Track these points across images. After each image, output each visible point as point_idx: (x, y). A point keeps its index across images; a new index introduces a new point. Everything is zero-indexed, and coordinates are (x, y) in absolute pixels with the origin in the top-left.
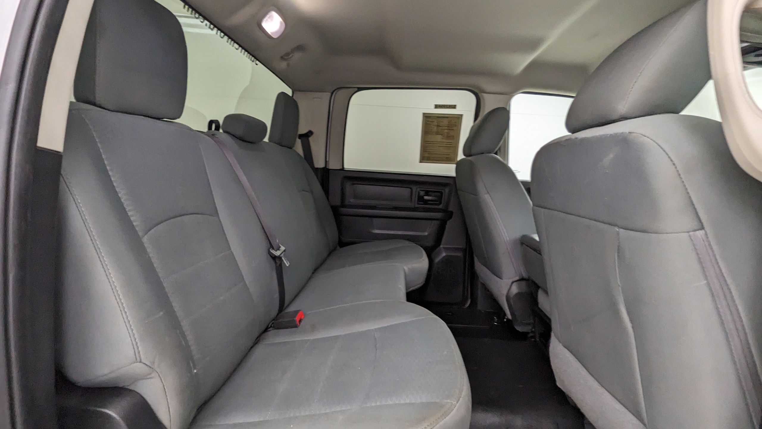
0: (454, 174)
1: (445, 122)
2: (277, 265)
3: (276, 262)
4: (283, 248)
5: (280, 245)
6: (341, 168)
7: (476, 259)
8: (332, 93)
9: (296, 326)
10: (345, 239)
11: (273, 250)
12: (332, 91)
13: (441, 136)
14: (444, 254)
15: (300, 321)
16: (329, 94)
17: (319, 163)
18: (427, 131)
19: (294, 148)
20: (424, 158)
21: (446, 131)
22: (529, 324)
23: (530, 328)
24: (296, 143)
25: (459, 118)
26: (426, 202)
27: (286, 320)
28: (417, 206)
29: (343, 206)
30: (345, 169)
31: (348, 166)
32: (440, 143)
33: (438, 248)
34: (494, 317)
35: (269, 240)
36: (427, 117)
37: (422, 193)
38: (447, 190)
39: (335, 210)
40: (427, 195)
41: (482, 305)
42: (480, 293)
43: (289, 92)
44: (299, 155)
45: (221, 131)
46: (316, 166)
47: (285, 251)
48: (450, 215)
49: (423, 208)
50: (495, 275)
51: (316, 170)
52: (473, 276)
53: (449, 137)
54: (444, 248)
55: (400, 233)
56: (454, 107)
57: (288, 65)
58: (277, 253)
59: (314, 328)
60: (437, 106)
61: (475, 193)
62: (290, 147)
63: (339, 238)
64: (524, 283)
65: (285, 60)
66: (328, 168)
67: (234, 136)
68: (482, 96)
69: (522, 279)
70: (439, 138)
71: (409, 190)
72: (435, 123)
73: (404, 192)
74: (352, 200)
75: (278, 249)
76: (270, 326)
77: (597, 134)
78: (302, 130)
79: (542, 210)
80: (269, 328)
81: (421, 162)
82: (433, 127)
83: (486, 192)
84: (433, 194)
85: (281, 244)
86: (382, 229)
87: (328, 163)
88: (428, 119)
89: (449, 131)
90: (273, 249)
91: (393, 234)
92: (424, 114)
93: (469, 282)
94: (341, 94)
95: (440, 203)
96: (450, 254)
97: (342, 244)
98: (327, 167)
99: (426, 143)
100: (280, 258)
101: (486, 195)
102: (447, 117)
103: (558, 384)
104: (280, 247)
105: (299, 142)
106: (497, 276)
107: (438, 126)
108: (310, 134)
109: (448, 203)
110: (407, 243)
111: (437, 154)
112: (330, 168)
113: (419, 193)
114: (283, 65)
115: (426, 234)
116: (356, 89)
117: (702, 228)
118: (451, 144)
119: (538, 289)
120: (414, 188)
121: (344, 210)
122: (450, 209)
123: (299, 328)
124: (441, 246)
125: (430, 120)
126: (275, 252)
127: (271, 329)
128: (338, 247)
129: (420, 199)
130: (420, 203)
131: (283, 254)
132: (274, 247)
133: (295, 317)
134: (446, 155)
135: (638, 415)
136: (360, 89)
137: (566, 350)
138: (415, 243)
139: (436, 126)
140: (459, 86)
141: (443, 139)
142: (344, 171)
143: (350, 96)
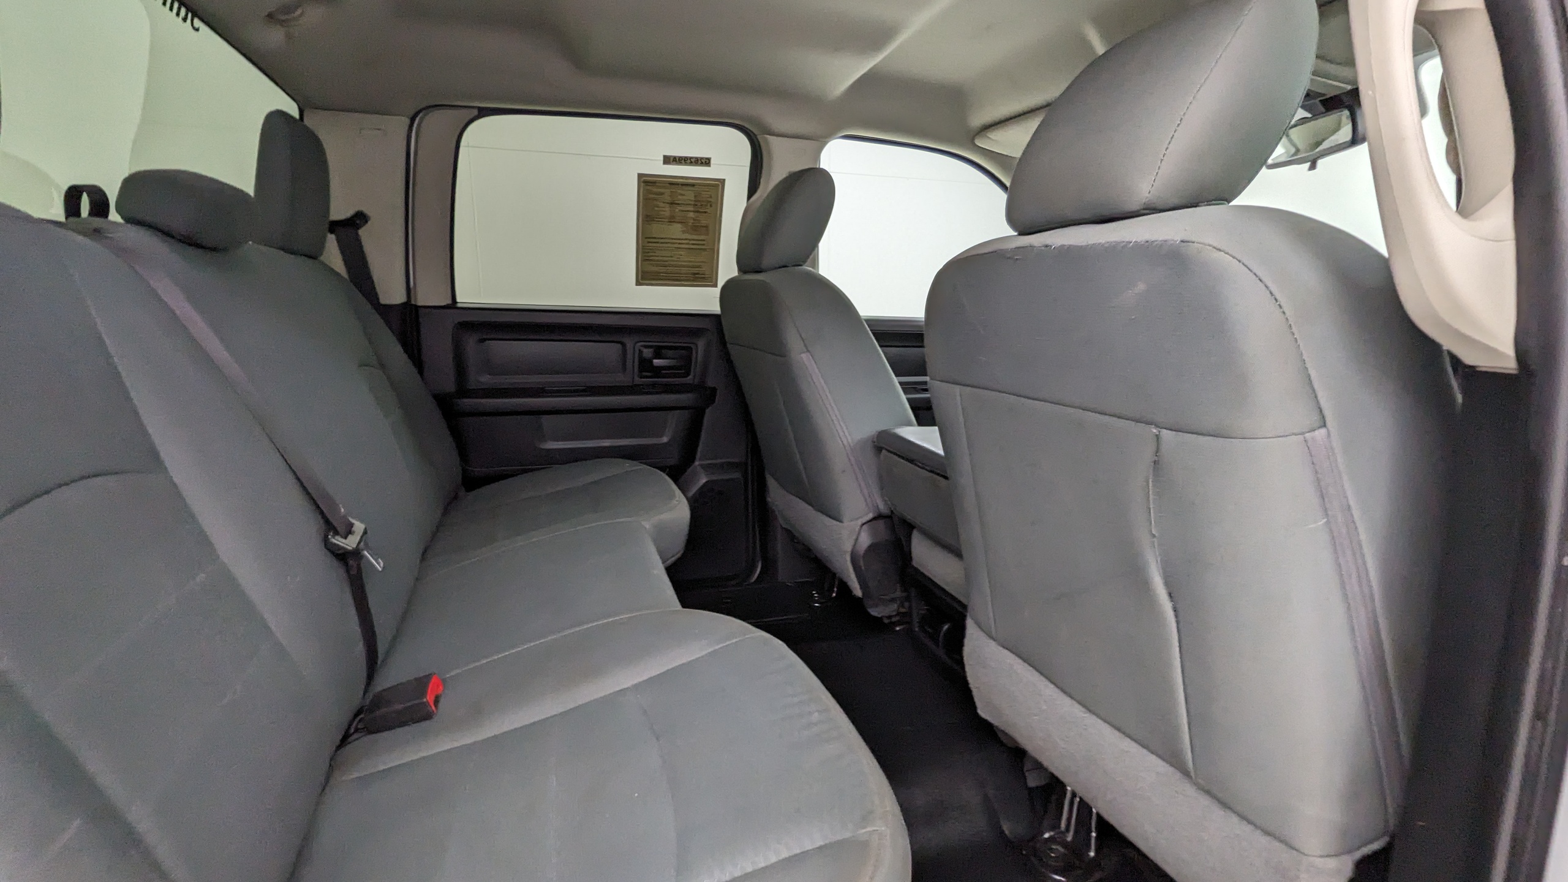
0: (715, 308)
1: (689, 195)
2: (352, 573)
3: (346, 564)
4: (359, 527)
5: (353, 521)
6: (449, 301)
7: (771, 483)
8: (413, 120)
9: (428, 716)
10: (477, 470)
11: (337, 537)
12: (412, 113)
13: (679, 225)
14: (703, 480)
15: (437, 701)
16: (407, 121)
17: (392, 293)
18: (648, 215)
19: (322, 258)
20: (645, 277)
21: (691, 215)
22: (893, 600)
23: (895, 606)
24: (327, 245)
25: (716, 186)
26: (657, 372)
27: (399, 707)
28: (638, 380)
29: (463, 391)
30: (459, 305)
31: (466, 296)
32: (678, 241)
33: (691, 468)
34: (811, 593)
35: (322, 513)
36: (648, 184)
37: (648, 353)
38: (701, 344)
39: (445, 404)
40: (658, 355)
41: (788, 571)
42: (780, 548)
43: (293, 109)
44: (338, 274)
45: (114, 216)
46: (384, 300)
47: (365, 532)
48: (710, 396)
49: (654, 385)
50: (822, 512)
51: (385, 311)
52: (764, 514)
53: (696, 228)
54: (701, 465)
55: (607, 443)
56: (706, 162)
57: (289, 37)
58: (350, 543)
59: (476, 713)
60: (667, 160)
61: (779, 351)
62: (313, 256)
63: (464, 471)
64: (881, 524)
65: (282, 23)
66: (413, 305)
67: (166, 234)
68: (766, 141)
69: (879, 517)
70: (676, 231)
71: (619, 346)
72: (668, 199)
73: (605, 352)
74: (486, 380)
75: (349, 531)
76: (352, 730)
77: (1103, 241)
78: (339, 211)
79: (957, 389)
80: (351, 735)
81: (638, 283)
82: (661, 205)
83: (806, 350)
84: (670, 353)
85: (352, 518)
86: (564, 439)
87: (412, 292)
88: (648, 188)
89: (696, 214)
90: (336, 533)
91: (594, 448)
92: (640, 176)
93: (757, 530)
94: (435, 124)
95: (687, 374)
96: (714, 478)
97: (471, 482)
98: (413, 302)
99: (649, 242)
100: (356, 553)
101: (803, 356)
102: (693, 185)
103: (982, 712)
104: (352, 525)
105: (331, 240)
106: (830, 517)
107: (672, 204)
108: (359, 219)
109: (704, 374)
110: (628, 465)
111: (673, 266)
112: (420, 303)
113: (641, 352)
114: (273, 38)
115: (665, 439)
116: (475, 112)
117: (1324, 425)
118: (704, 245)
119: (912, 530)
120: (629, 342)
121: (467, 403)
122: (710, 383)
123: (435, 718)
124: (697, 463)
125: (655, 190)
126: (344, 541)
127: (355, 736)
128: (462, 492)
129: (645, 365)
130: (645, 374)
131: (362, 544)
132: (339, 529)
133: (423, 694)
134: (693, 267)
135: (1174, 759)
136: (484, 112)
137: (1006, 652)
138: (645, 464)
139: (668, 203)
140: (708, 116)
141: (684, 232)
142: (459, 311)
143: (462, 125)
